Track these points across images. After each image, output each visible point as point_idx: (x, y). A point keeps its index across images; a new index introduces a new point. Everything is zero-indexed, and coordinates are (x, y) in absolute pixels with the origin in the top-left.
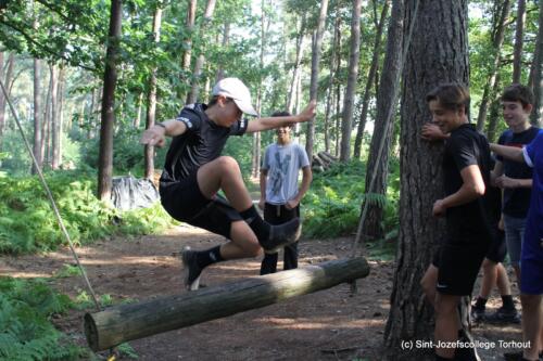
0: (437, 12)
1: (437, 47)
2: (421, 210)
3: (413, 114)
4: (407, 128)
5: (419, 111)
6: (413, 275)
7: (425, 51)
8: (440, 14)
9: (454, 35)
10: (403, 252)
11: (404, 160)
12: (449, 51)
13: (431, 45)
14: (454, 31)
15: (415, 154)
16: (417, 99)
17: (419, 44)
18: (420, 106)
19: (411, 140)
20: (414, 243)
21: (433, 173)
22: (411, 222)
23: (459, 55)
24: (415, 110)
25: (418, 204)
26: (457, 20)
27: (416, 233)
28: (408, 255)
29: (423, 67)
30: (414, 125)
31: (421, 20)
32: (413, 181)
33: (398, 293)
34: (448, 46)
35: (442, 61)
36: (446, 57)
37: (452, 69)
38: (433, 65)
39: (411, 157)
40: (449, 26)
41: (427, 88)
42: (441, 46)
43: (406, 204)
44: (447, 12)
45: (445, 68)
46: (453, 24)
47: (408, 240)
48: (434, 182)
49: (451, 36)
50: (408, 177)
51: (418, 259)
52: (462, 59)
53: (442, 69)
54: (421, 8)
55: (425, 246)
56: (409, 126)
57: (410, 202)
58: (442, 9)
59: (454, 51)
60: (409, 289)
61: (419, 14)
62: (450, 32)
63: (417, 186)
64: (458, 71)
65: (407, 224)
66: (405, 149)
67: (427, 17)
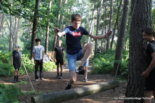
0: (142, 3)
1: (142, 15)
2: (136, 66)
3: (134, 36)
4: (132, 40)
5: (136, 35)
6: (133, 87)
7: (138, 16)
8: (143, 4)
9: (148, 11)
10: (130, 79)
11: (131, 50)
12: (146, 16)
13: (140, 14)
14: (147, 9)
15: (134, 48)
16: (135, 31)
17: (136, 13)
18: (136, 33)
19: (133, 44)
20: (133, 77)
21: (140, 54)
22: (133, 70)
23: (149, 17)
24: (135, 34)
25: (135, 64)
26: (148, 6)
27: (134, 74)
28: (131, 80)
29: (137, 21)
30: (134, 39)
31: (137, 6)
32: (133, 57)
33: (128, 92)
34: (146, 14)
35: (144, 19)
36: (145, 18)
37: (147, 22)
38: (141, 20)
39: (133, 49)
40: (146, 8)
41: (138, 27)
42: (143, 14)
43: (131, 64)
44: (145, 3)
45: (144, 21)
46: (147, 7)
47: (131, 76)
48: (140, 57)
49: (146, 11)
50: (132, 55)
51: (135, 82)
52: (150, 19)
53: (143, 22)
54: (137, 2)
55: (137, 78)
56: (133, 40)
57: (132, 64)
58: (144, 3)
59: (147, 16)
60: (132, 91)
61: (136, 4)
62: (146, 10)
63: (135, 59)
64: (149, 22)
65: (131, 70)
66: (131, 46)
67: (139, 5)
